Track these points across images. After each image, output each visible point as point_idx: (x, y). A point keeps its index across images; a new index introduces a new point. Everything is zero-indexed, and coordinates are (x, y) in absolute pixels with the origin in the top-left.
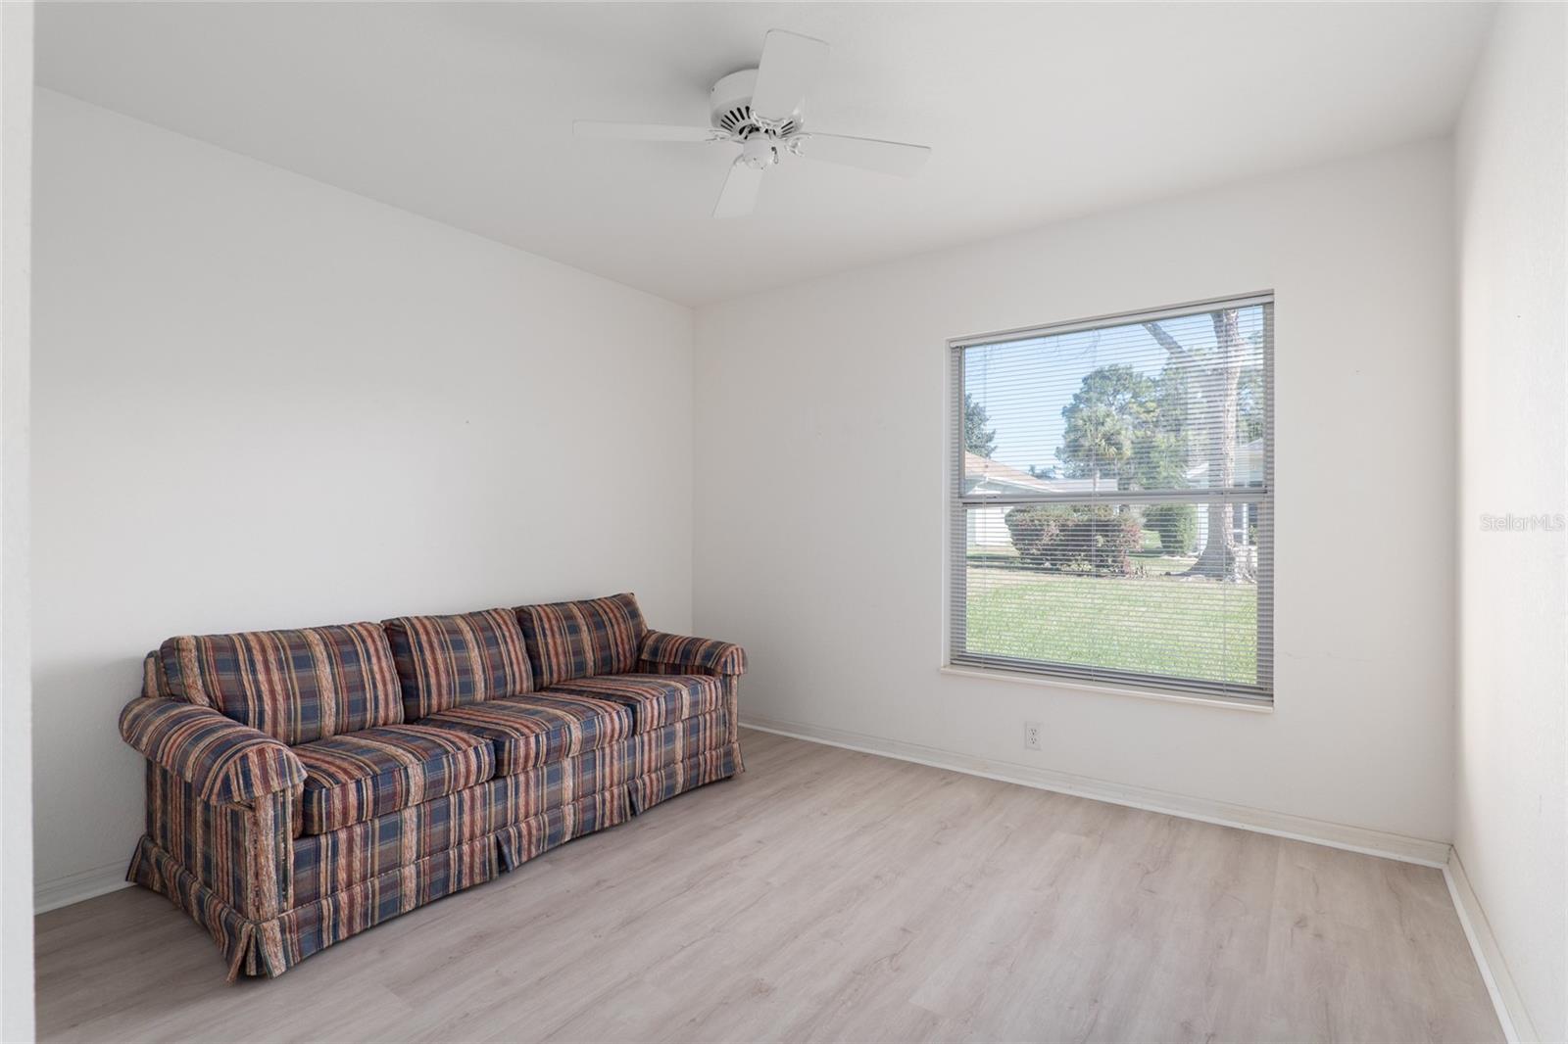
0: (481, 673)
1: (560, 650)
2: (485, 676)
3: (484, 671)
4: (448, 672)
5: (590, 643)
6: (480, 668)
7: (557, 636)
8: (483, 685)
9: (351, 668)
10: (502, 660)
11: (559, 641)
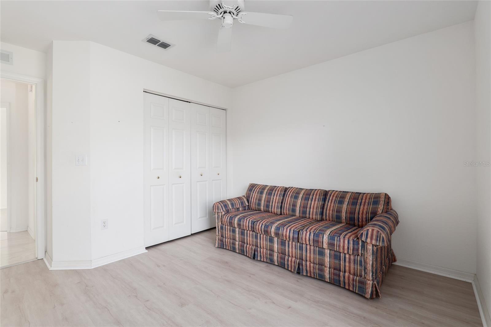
0: (299, 207)
1: (331, 209)
2: (300, 209)
3: (300, 208)
4: (290, 204)
5: (345, 209)
6: (299, 206)
7: (333, 203)
8: (299, 211)
9: (269, 197)
10: (307, 206)
11: (332, 205)
